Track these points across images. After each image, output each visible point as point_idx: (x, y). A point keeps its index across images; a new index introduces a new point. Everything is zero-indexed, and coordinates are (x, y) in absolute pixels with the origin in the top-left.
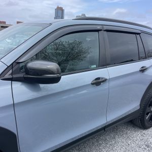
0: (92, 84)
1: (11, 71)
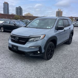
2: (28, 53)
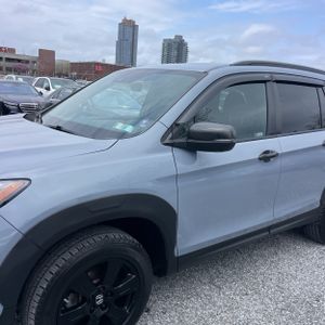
0: (260, 159)
1: (170, 136)
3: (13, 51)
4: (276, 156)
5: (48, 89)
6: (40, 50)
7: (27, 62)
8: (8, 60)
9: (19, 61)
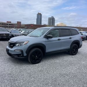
1: (45, 37)
2: (14, 55)
3: (10, 22)
4: (60, 40)
5: (22, 31)
6: (17, 22)
7: (14, 25)
8: (9, 24)
9: (12, 25)
